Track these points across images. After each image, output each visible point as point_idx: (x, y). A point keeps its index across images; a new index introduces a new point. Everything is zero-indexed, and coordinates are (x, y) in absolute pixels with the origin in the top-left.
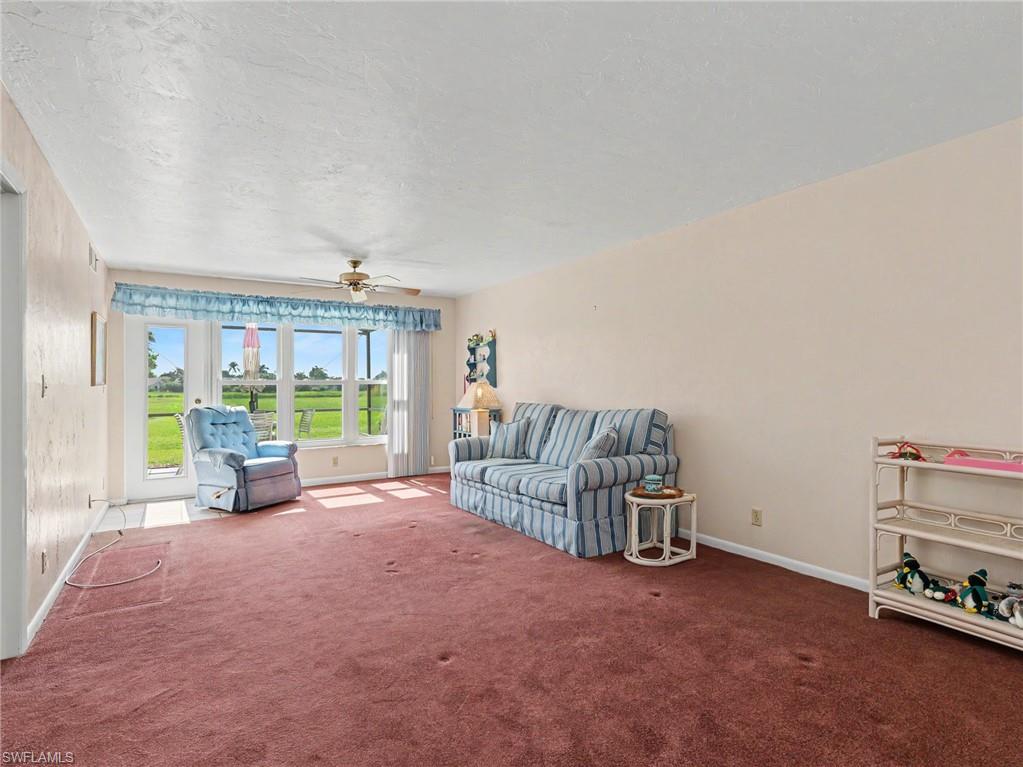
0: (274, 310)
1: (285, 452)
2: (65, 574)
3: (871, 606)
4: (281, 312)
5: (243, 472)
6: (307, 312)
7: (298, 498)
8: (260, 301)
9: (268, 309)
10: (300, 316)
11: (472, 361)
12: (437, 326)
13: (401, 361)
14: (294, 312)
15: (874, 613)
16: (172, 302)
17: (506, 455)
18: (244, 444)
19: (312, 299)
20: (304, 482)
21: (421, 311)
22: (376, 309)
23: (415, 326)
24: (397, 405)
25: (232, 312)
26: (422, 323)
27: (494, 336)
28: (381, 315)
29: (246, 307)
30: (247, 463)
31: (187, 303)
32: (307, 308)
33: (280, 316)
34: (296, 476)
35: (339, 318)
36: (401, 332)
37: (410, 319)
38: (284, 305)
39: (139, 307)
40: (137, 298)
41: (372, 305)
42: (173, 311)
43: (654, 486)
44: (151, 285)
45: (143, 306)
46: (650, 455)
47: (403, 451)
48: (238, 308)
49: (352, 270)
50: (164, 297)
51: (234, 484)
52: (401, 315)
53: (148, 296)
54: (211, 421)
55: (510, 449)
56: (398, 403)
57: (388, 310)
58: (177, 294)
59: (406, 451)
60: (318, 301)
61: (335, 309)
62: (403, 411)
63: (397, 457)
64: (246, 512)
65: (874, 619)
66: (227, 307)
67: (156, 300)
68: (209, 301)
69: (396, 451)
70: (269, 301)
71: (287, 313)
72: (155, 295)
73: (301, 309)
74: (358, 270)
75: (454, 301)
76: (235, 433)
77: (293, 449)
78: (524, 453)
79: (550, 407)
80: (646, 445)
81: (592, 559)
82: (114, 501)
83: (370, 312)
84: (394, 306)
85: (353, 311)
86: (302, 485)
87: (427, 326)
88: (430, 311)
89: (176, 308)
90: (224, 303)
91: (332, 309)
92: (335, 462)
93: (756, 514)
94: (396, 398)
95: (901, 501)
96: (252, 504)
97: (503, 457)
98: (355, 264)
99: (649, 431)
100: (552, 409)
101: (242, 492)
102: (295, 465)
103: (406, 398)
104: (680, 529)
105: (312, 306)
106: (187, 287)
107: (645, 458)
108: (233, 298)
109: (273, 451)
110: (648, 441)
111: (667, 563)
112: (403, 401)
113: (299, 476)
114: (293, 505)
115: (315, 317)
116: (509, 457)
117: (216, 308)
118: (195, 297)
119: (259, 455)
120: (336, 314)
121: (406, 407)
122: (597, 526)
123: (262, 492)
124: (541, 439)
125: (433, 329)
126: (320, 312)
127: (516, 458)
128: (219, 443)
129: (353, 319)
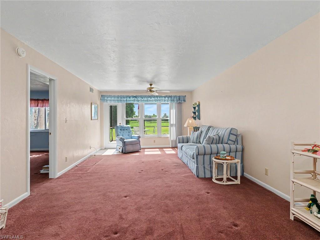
0: (137, 99)
1: (137, 138)
2: (76, 163)
3: (291, 214)
4: (139, 100)
5: (124, 143)
6: (146, 99)
7: (140, 151)
8: (133, 97)
9: (135, 99)
10: (144, 100)
11: (194, 111)
12: (184, 101)
13: (173, 112)
14: (142, 99)
15: (292, 218)
16: (113, 99)
17: (194, 142)
18: (128, 135)
19: (147, 95)
20: (142, 147)
21: (179, 96)
22: (165, 97)
23: (177, 101)
24: (172, 125)
25: (127, 100)
26: (179, 100)
27: (199, 103)
28: (167, 99)
29: (130, 99)
30: (125, 140)
31: (116, 99)
32: (146, 98)
33: (138, 101)
34: (140, 145)
35: (154, 100)
36: (173, 103)
37: (175, 99)
38: (139, 98)
39: (106, 101)
40: (106, 98)
41: (164, 96)
42: (113, 101)
43: (223, 155)
44: (108, 95)
45: (107, 100)
46: (229, 144)
47: (174, 139)
48: (128, 99)
49: (150, 87)
50: (111, 98)
51: (122, 146)
52: (173, 98)
53: (108, 98)
54: (120, 129)
55: (195, 140)
56: (172, 124)
57: (169, 97)
58: (114, 97)
59: (175, 139)
60: (149, 96)
61: (153, 98)
62: (174, 127)
63: (172, 141)
64: (125, 153)
65: (291, 220)
66: (125, 99)
67: (109, 99)
68: (121, 98)
69: (172, 139)
70: (136, 97)
71: (140, 100)
72: (109, 97)
73: (144, 98)
74: (152, 87)
75: (191, 92)
76: (126, 132)
77: (139, 137)
78: (200, 142)
79: (208, 127)
80: (228, 141)
81: (201, 178)
82: (102, 148)
83: (163, 98)
84: (170, 95)
85: (158, 98)
86: (141, 148)
87: (181, 101)
88: (182, 96)
89: (114, 100)
90: (125, 98)
91: (152, 98)
92: (154, 141)
93: (266, 170)
94: (172, 123)
95: (314, 171)
96: (127, 151)
97: (193, 143)
98: (151, 85)
99: (229, 136)
100: (209, 127)
101: (124, 148)
102: (139, 141)
103: (175, 123)
104: (244, 173)
105: (147, 97)
106: (116, 95)
107: (226, 146)
108: (127, 97)
109: (134, 137)
110: (229, 139)
111: (225, 183)
112: (174, 124)
113: (141, 145)
114: (139, 152)
115: (148, 100)
116: (195, 143)
117: (123, 100)
118: (118, 97)
119: (132, 138)
120: (154, 99)
121: (175, 126)
122: (204, 167)
123: (130, 148)
124: (204, 137)
125: (183, 102)
126: (149, 99)
127: (197, 143)
128: (121, 135)
129: (158, 100)
